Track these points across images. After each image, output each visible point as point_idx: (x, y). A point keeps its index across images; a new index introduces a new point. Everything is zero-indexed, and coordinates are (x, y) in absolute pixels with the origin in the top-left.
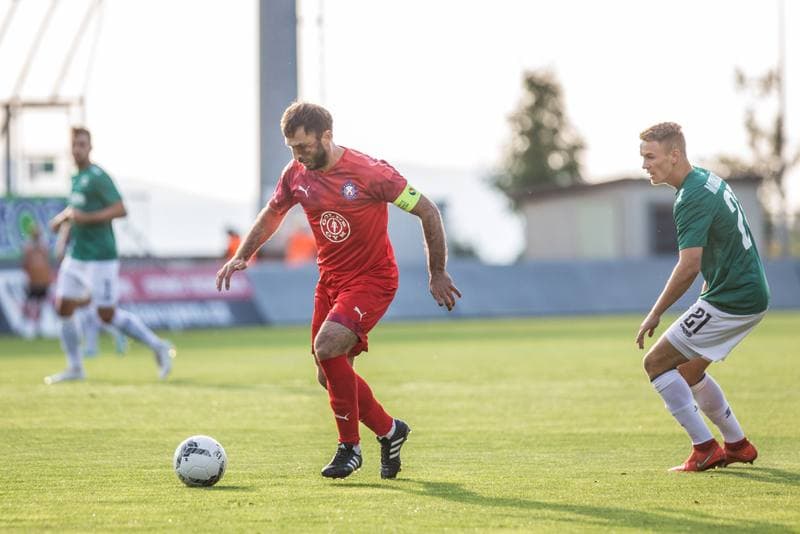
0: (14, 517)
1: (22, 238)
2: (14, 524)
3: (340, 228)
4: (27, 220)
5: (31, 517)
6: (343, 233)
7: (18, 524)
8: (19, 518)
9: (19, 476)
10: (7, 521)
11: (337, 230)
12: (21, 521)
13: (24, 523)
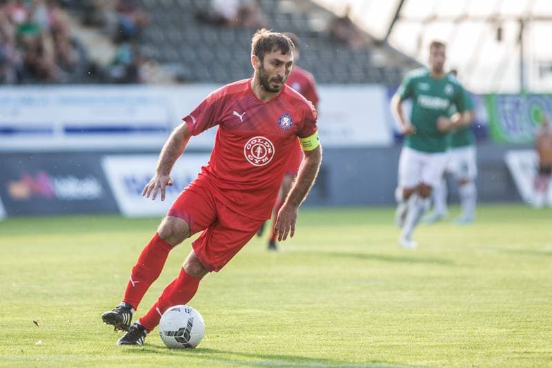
0: (525, 350)
1: (533, 125)
2: (524, 355)
3: (264, 153)
4: (537, 113)
5: (538, 350)
6: (267, 158)
7: (528, 356)
8: (529, 350)
9: (528, 317)
10: (519, 353)
11: (261, 155)
12: (530, 353)
13: (532, 355)
